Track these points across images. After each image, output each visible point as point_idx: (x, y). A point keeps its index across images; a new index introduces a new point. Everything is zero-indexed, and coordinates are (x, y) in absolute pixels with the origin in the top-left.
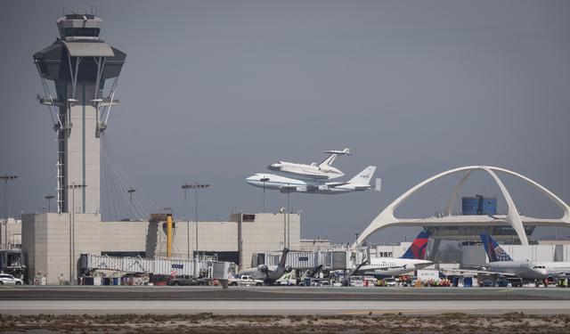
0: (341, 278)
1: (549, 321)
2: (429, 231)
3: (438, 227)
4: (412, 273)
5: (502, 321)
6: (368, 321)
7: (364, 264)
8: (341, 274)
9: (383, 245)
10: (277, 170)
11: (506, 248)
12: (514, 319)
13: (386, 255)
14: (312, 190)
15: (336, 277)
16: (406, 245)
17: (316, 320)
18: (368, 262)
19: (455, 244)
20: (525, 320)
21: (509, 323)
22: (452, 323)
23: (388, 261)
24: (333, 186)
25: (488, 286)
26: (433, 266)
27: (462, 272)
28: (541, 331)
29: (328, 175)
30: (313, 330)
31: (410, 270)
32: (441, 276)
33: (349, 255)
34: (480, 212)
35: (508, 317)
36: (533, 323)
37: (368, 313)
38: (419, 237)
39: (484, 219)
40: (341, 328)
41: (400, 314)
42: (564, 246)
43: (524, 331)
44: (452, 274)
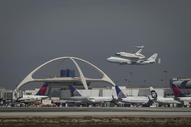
0: (10, 104)
1: (103, 120)
2: (47, 84)
3: (50, 82)
4: (40, 102)
5: (83, 120)
6: (27, 120)
7: (20, 98)
8: (10, 102)
9: (27, 90)
10: (119, 56)
11: (79, 91)
12: (88, 119)
13: (29, 94)
14: (133, 63)
15: (8, 103)
16: (37, 90)
17: (5, 120)
18: (22, 97)
19: (57, 89)
20: (92, 120)
21: (86, 121)
22: (62, 120)
23: (30, 97)
24: (142, 62)
25: (72, 106)
26: (48, 99)
27: (59, 101)
28: (100, 124)
29: (139, 57)
30: (4, 124)
31: (40, 100)
32: (52, 102)
33: (14, 94)
34: (68, 76)
35: (85, 118)
36: (96, 121)
37: (26, 117)
38: (43, 86)
39: (70, 79)
40: (15, 123)
41: (40, 117)
42: (103, 90)
43: (92, 124)
44: (57, 102)
